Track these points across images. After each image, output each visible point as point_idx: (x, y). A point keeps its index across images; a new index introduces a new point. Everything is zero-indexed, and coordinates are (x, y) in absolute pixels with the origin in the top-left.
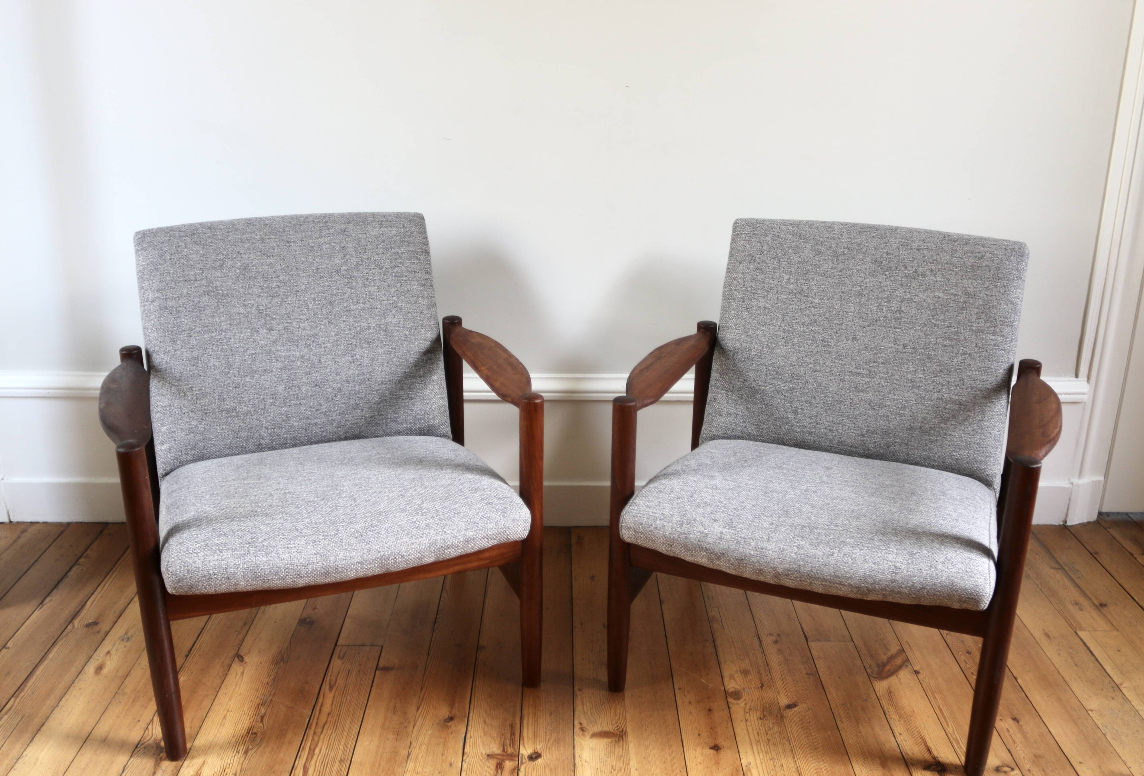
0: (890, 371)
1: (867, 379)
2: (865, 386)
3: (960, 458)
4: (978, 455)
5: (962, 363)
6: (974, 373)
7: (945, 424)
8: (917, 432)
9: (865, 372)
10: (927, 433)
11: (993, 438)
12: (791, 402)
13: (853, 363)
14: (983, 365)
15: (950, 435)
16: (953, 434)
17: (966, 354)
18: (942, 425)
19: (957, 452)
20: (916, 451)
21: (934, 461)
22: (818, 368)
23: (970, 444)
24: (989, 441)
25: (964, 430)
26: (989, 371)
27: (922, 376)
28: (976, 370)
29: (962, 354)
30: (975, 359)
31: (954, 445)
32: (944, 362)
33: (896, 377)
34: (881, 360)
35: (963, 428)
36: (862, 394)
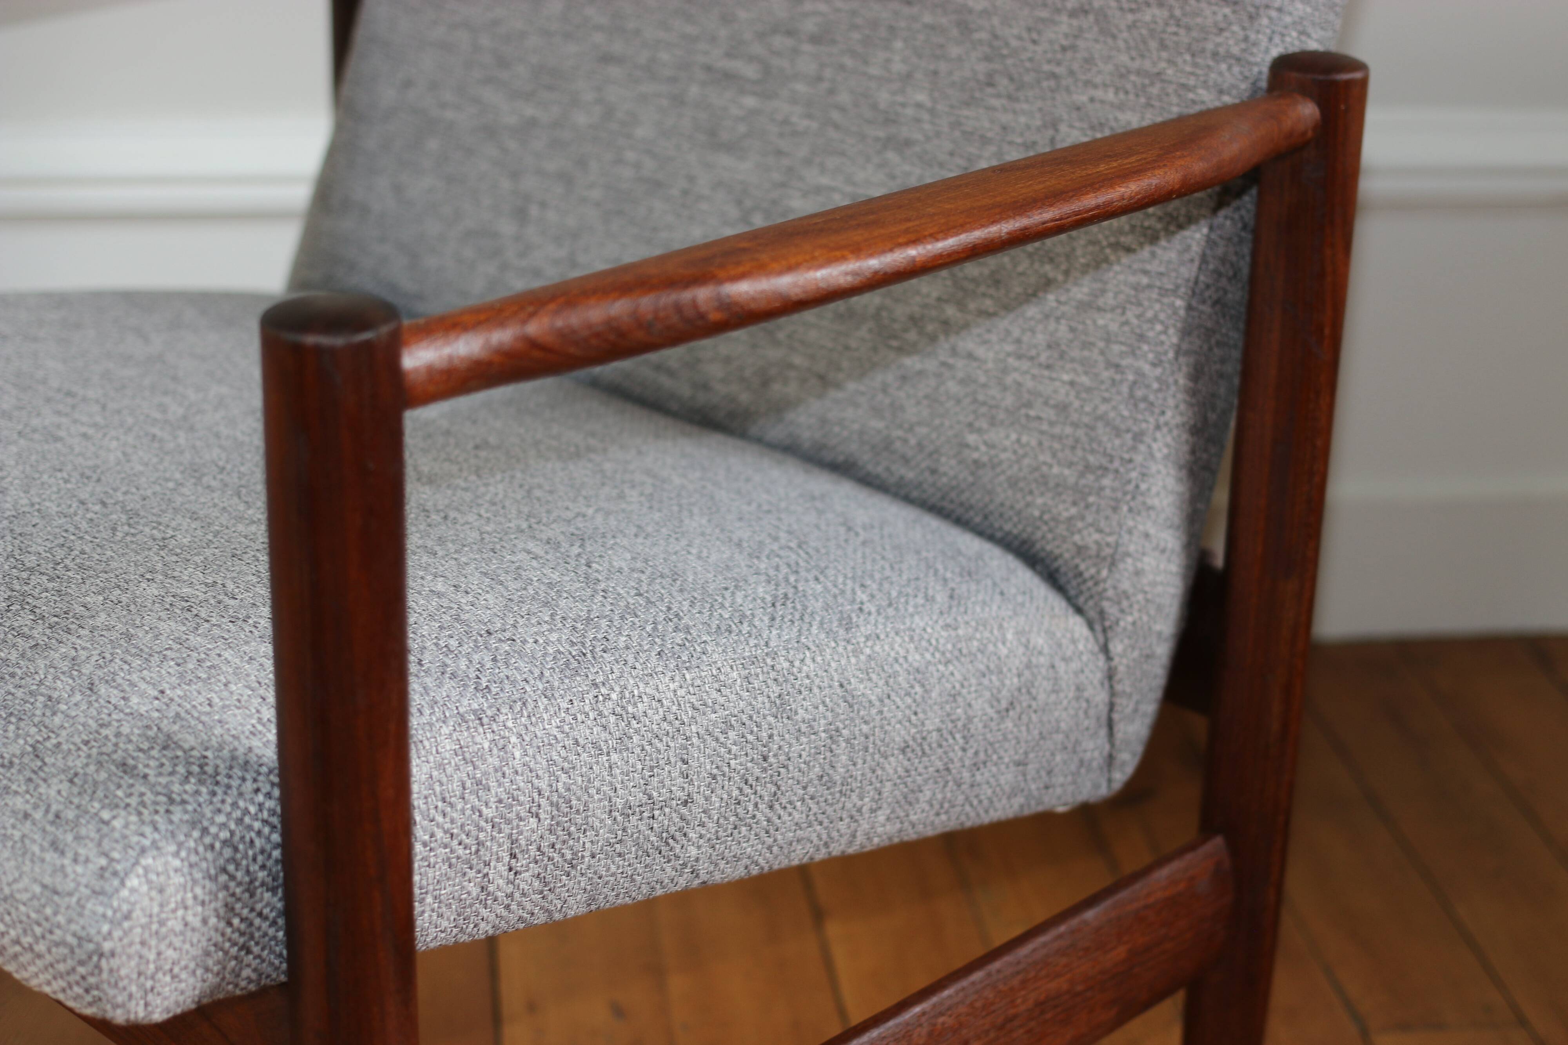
0: (828, 73)
1: (750, 102)
2: (742, 128)
3: (985, 459)
4: (1054, 455)
5: (1064, 49)
6: (1099, 94)
7: (961, 306)
8: (863, 332)
9: (750, 71)
10: (895, 337)
11: (1125, 389)
12: (515, 175)
13: (723, 33)
14: (1137, 64)
15: (970, 356)
16: (980, 352)
17: (1086, 12)
18: (951, 311)
19: (979, 431)
20: (850, 413)
21: (906, 460)
22: (618, 47)
23: (1029, 405)
24: (1105, 400)
25: (1018, 341)
26: (1155, 90)
27: (921, 97)
28: (1105, 86)
29: (1073, 14)
30: (1114, 37)
31: (975, 401)
32: (1007, 44)
33: (844, 98)
34: (810, 26)
35: (1016, 332)
36: (725, 160)
